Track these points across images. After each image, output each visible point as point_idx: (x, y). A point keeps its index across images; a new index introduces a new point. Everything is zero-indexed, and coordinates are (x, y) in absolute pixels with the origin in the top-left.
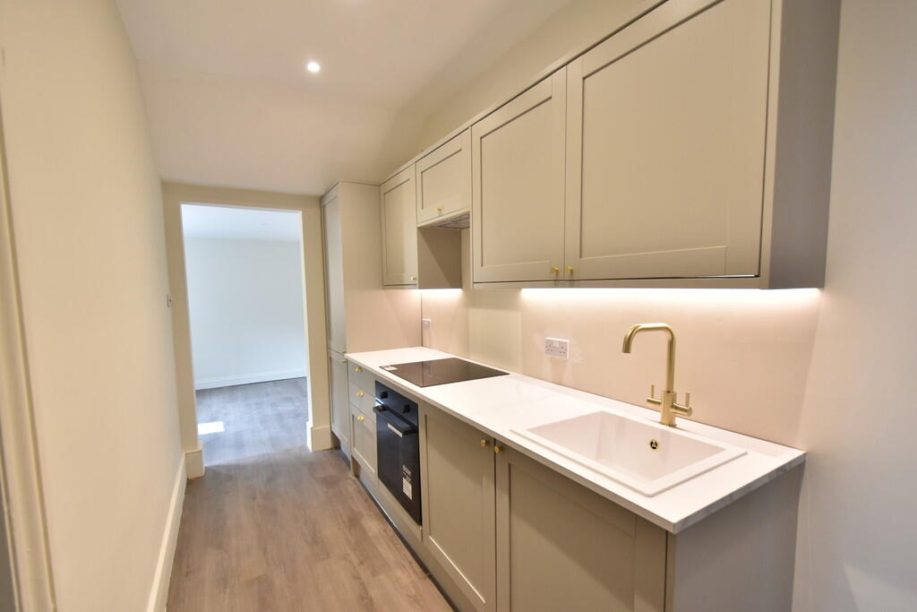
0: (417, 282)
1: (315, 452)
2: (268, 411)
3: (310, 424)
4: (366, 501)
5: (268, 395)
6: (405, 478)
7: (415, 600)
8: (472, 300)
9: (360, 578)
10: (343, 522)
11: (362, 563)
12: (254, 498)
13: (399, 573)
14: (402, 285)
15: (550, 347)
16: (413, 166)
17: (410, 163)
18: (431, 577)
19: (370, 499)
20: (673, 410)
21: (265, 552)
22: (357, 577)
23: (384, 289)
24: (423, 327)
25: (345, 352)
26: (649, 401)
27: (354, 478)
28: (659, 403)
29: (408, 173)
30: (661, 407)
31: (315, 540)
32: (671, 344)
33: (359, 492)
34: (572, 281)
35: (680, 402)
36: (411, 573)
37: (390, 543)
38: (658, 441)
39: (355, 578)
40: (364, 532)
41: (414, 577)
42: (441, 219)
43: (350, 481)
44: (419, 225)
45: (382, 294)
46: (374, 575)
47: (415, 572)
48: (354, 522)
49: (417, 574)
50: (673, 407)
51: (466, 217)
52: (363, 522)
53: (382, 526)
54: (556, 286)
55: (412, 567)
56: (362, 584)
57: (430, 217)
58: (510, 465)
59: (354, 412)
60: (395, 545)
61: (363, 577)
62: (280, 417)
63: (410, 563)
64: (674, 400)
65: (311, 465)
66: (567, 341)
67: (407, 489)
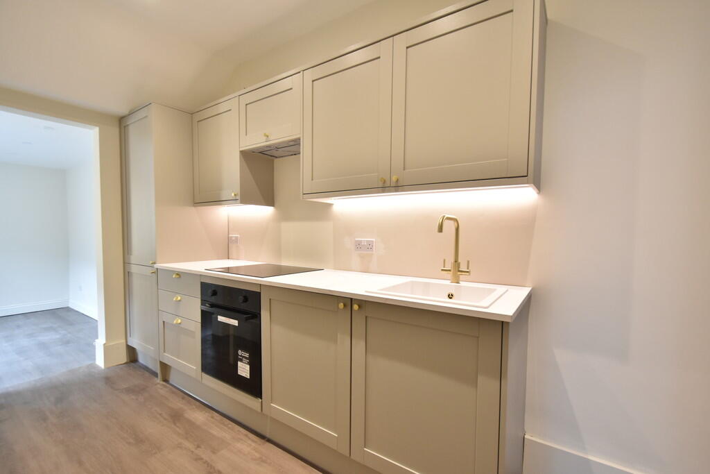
0: (238, 197)
1: (107, 368)
2: (25, 342)
3: (100, 342)
4: (183, 398)
5: (18, 327)
6: (241, 361)
7: (262, 460)
8: (284, 216)
9: (202, 459)
10: (165, 419)
11: (198, 447)
12: (45, 419)
13: (239, 445)
14: (218, 202)
15: (359, 245)
16: (237, 98)
17: (232, 96)
18: (269, 441)
19: (186, 396)
20: (459, 273)
21: (80, 463)
22: (198, 459)
23: (195, 206)
24: (229, 241)
25: (155, 263)
26: (442, 270)
27: (164, 383)
28: (450, 270)
29: (230, 104)
30: (451, 272)
31: (139, 439)
32: (457, 230)
33: (173, 392)
34: (398, 187)
35: (463, 268)
36: (250, 442)
37: (222, 426)
38: (454, 294)
39: (196, 460)
40: (191, 424)
41: (253, 444)
42: (268, 143)
43: (159, 386)
44: (241, 149)
45: (193, 211)
46: (214, 453)
47: (253, 441)
48: (176, 417)
49: (255, 442)
50: (459, 271)
51: (297, 142)
52: (186, 415)
53: (207, 414)
54: (383, 192)
55: (249, 438)
56: (206, 462)
57: (255, 141)
58: (366, 317)
59: (167, 318)
60: (225, 425)
61: (203, 456)
62: (43, 346)
63: (246, 435)
64: (459, 267)
65: (108, 379)
66: (374, 240)
67: (244, 370)
